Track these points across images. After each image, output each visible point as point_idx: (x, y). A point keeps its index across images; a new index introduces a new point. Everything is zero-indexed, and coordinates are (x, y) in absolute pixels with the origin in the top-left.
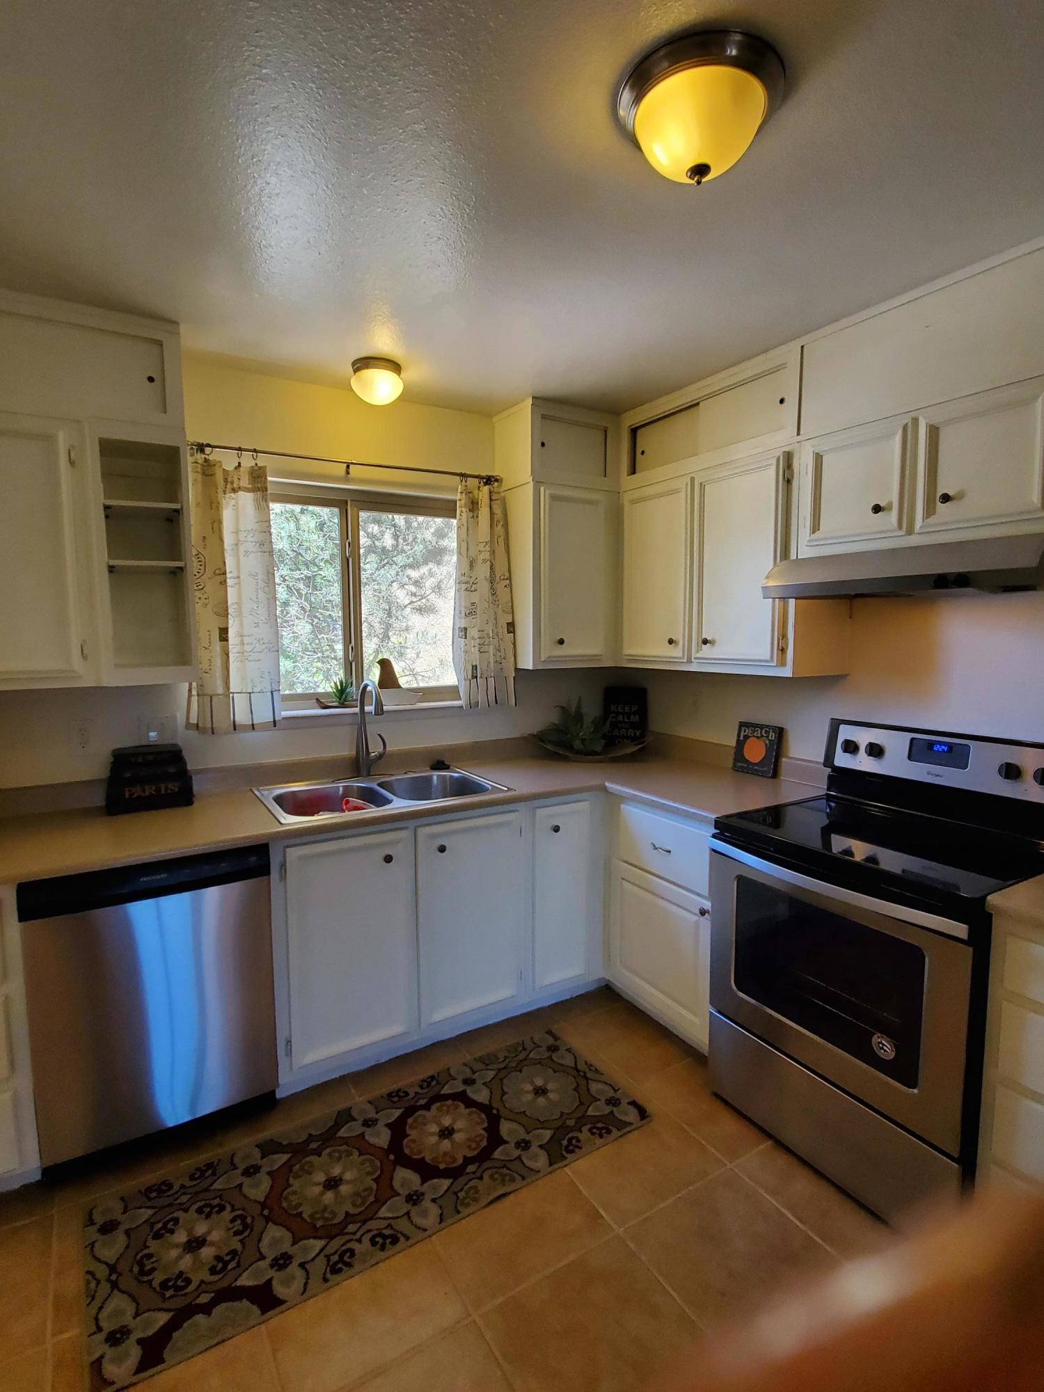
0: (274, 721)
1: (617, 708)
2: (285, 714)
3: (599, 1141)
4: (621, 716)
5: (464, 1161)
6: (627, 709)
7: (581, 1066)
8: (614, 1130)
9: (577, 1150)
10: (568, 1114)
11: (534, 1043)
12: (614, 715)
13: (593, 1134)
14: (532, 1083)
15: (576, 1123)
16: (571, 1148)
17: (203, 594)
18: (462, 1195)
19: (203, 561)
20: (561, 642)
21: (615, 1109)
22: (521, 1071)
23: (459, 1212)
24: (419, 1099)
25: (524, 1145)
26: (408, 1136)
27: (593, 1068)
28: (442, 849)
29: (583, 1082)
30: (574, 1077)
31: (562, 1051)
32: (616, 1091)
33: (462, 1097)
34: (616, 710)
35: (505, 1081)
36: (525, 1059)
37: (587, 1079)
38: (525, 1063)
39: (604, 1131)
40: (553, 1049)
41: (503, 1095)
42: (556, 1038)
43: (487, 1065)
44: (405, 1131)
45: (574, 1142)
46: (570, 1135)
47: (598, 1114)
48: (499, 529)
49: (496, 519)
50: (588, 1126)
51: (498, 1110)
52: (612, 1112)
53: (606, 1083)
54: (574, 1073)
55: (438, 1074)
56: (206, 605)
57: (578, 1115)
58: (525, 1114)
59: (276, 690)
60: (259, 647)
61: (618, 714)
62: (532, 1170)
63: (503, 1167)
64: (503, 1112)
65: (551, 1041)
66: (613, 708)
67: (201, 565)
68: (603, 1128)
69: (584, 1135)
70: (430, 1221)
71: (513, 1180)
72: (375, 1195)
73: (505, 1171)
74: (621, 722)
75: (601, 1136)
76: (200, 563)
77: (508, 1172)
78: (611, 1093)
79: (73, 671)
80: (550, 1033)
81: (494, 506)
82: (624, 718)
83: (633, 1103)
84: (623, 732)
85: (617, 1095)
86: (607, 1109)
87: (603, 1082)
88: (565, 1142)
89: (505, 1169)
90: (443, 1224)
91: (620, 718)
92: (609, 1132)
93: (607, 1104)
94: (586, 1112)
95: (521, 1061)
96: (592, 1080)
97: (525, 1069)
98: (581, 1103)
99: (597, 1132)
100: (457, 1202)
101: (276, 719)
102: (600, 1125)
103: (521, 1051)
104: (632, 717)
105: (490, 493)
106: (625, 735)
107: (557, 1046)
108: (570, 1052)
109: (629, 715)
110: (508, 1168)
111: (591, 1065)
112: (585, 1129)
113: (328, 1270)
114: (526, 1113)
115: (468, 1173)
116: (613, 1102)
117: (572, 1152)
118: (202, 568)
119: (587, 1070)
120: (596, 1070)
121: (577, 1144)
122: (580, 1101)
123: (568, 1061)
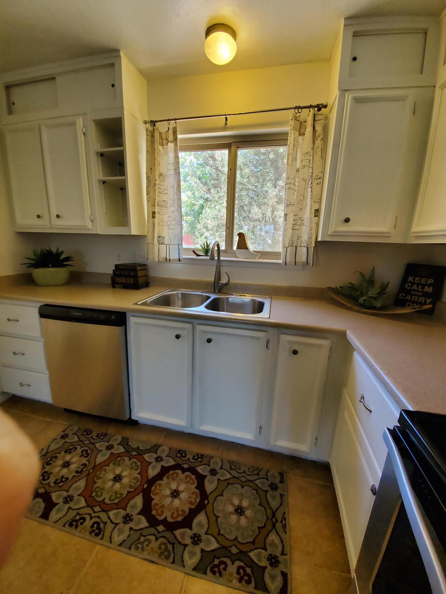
0: (179, 259)
1: (414, 280)
2: (184, 257)
3: (235, 582)
4: (415, 286)
5: (163, 519)
6: (423, 281)
7: (279, 515)
8: (253, 584)
9: (217, 574)
10: (239, 542)
11: (266, 475)
12: (410, 285)
13: (238, 573)
14: (241, 501)
15: (237, 553)
16: (216, 569)
17: (149, 196)
18: (142, 539)
19: (150, 180)
20: (347, 220)
21: (269, 568)
22: (243, 487)
23: (130, 549)
24: (186, 463)
25: (196, 539)
26: (162, 480)
27: (284, 523)
28: (209, 341)
29: (269, 526)
30: (267, 518)
31: (277, 493)
32: (283, 554)
33: (201, 478)
34: (412, 281)
35: (230, 486)
36: (252, 481)
37: (274, 526)
38: (250, 484)
39: (246, 578)
40: (274, 487)
41: (220, 495)
42: (282, 482)
43: (231, 469)
44: (163, 476)
45: (222, 566)
46: (224, 559)
47: (255, 560)
48: (318, 142)
49: (317, 135)
50: (242, 564)
51: (208, 503)
52: (265, 568)
53: (282, 541)
54: (270, 515)
55: (207, 456)
56: (149, 201)
57: (244, 548)
58: (217, 519)
59: (180, 244)
60: (173, 223)
61: (413, 284)
62: (183, 561)
63: (171, 544)
64: (209, 508)
65: (277, 480)
66: (410, 279)
67: (148, 182)
68: (248, 575)
69: (232, 568)
70: (117, 539)
71: (167, 558)
72: (120, 500)
73: (170, 547)
74: (414, 290)
75: (240, 581)
76: (148, 181)
77: (171, 550)
78: (278, 552)
79: (86, 226)
80: (281, 474)
81: (316, 126)
82: (418, 288)
83: (285, 575)
84: (415, 298)
85: (281, 558)
86: (264, 563)
87: (281, 538)
88: (216, 562)
89: (171, 546)
90: (119, 548)
91: (415, 287)
92: (248, 582)
93: (268, 559)
94: (250, 551)
95: (249, 481)
96: (276, 530)
97: (246, 488)
98: (253, 543)
99: (242, 573)
100: (135, 541)
101: (180, 258)
102: (249, 570)
103: (255, 474)
104: (426, 287)
105: (314, 115)
106: (416, 301)
107: (278, 488)
108: (281, 497)
109: (423, 287)
110: (173, 548)
111: (285, 519)
112: (238, 563)
113: (68, 522)
114: (219, 519)
115: (157, 529)
116: (274, 561)
117: (214, 573)
118: (149, 183)
119: (279, 520)
120: (285, 525)
121: (222, 570)
122: (254, 540)
123: (274, 504)
